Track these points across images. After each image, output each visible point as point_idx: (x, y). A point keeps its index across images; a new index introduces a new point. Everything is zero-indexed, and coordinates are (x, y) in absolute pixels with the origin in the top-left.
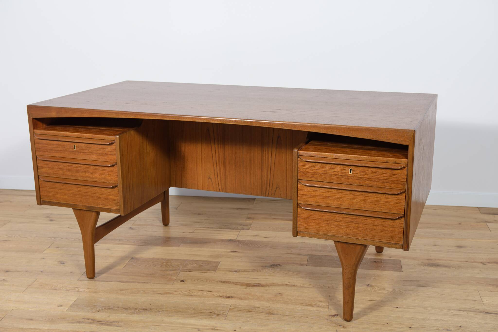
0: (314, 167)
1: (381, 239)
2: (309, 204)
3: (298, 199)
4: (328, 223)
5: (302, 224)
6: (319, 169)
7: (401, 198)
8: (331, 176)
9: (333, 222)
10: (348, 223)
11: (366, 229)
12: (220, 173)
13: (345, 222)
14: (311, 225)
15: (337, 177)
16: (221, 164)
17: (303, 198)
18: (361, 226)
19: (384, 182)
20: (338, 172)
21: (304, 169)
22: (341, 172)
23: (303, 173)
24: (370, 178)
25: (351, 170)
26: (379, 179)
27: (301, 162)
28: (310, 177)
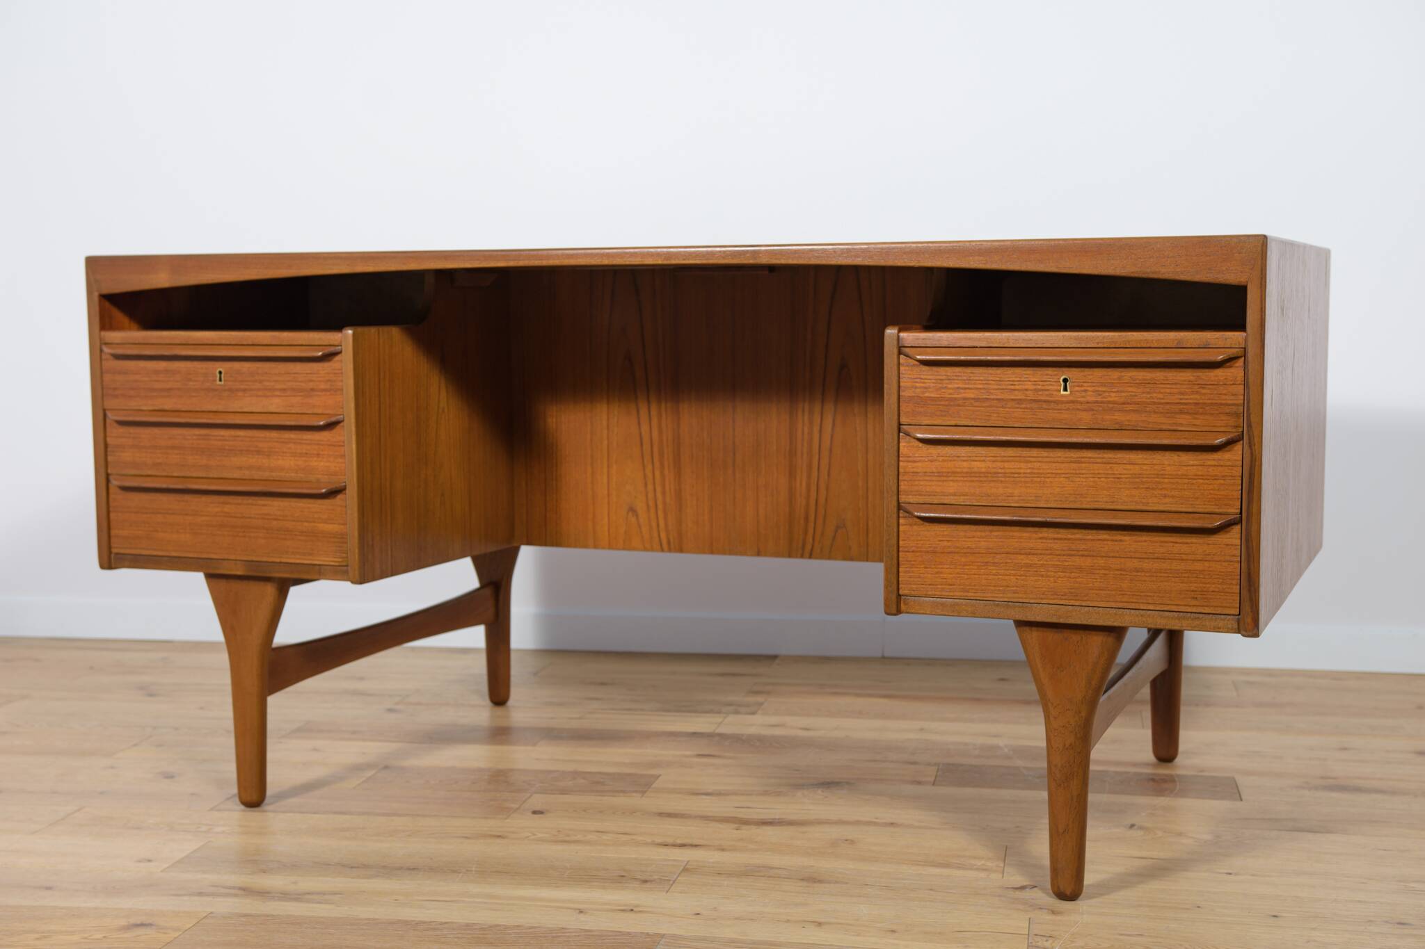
0: (949, 380)
1: (1169, 602)
2: (936, 502)
3: (902, 487)
4: (996, 561)
5: (913, 572)
6: (967, 386)
7: (1229, 460)
8: (1002, 407)
9: (1012, 556)
10: (1062, 558)
11: (1117, 572)
12: (664, 493)
13: (1051, 554)
14: (941, 573)
15: (1023, 406)
16: (666, 463)
17: (917, 483)
18: (1101, 562)
19: (1173, 413)
20: (1026, 390)
21: (918, 390)
22: (1035, 390)
23: (916, 403)
24: (1127, 404)
25: (1065, 381)
26: (1154, 404)
27: (908, 368)
28: (938, 414)
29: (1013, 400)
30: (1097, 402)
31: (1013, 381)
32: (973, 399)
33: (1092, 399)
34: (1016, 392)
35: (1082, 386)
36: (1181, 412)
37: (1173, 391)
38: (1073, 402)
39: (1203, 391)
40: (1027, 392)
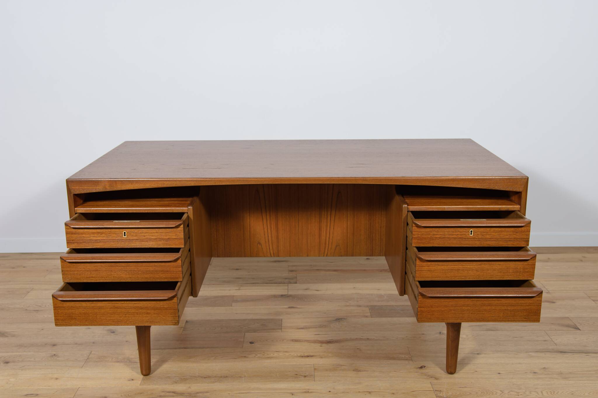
8: (449, 240)
15: (456, 240)
21: (419, 235)
22: (461, 234)
23: (419, 239)
24: (492, 238)
25: (471, 231)
26: (501, 238)
27: (416, 228)
28: (426, 243)
29: (453, 238)
30: (481, 238)
32: (439, 238)
33: (480, 237)
34: (454, 235)
35: (477, 233)
36: (510, 241)
37: (507, 234)
38: (473, 238)
39: (517, 234)
40: (458, 235)
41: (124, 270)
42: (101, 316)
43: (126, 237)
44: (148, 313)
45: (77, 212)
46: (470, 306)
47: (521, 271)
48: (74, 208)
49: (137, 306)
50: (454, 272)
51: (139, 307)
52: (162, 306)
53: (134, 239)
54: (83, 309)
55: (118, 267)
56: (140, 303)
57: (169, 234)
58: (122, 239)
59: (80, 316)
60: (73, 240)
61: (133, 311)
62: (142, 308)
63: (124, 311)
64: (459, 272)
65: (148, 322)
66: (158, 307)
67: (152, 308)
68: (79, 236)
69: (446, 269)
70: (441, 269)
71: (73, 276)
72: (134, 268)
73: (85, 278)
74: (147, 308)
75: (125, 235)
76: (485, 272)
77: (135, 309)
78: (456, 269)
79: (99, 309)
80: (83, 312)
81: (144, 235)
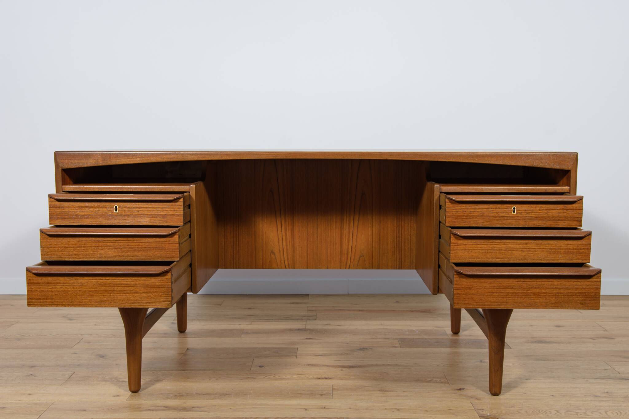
6: (474, 211)
15: (497, 218)
19: (556, 221)
20: (499, 212)
22: (502, 212)
23: (453, 218)
24: (538, 217)
25: (514, 208)
26: (549, 217)
27: (450, 204)
28: (462, 222)
29: (493, 216)
30: (526, 217)
31: (493, 209)
32: (477, 216)
33: (525, 215)
34: (494, 213)
35: (521, 210)
36: (559, 220)
37: (556, 212)
38: (517, 217)
39: (568, 212)
40: (499, 213)
41: (112, 246)
42: (82, 295)
43: (117, 212)
44: (136, 292)
45: (64, 190)
46: (515, 288)
47: (574, 252)
48: (61, 185)
49: (124, 283)
50: (495, 252)
51: (126, 284)
52: (153, 284)
53: (126, 215)
54: (61, 286)
55: (105, 242)
56: (128, 280)
57: (166, 210)
58: (113, 215)
59: (57, 295)
60: (56, 215)
61: (120, 288)
62: (129, 286)
63: (108, 289)
64: (501, 252)
65: (135, 303)
66: (148, 285)
67: (141, 286)
68: (63, 210)
69: (486, 248)
70: (480, 248)
71: (53, 252)
72: (124, 244)
73: (67, 255)
74: (135, 286)
75: (116, 210)
76: (531, 252)
77: (122, 286)
78: (498, 248)
79: (80, 286)
80: (62, 289)
81: (138, 210)
